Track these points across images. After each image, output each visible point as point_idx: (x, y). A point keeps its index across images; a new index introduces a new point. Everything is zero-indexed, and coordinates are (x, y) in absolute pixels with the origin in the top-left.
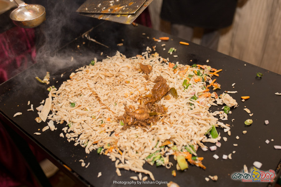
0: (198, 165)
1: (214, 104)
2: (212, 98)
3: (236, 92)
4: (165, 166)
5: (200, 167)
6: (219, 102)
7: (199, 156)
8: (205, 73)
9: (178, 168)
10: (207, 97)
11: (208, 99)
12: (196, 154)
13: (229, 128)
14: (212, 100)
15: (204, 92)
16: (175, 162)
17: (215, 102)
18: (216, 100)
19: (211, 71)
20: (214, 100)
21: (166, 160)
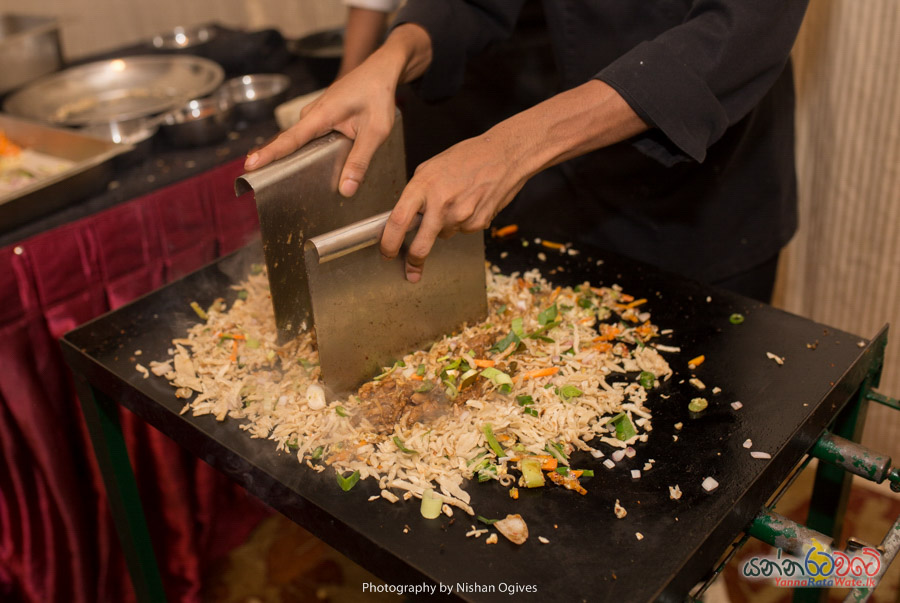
0: (569, 487)
1: (619, 369)
2: (616, 356)
3: (678, 349)
4: (499, 482)
5: (574, 491)
6: (630, 366)
7: (574, 467)
8: (604, 305)
9: (521, 483)
10: (602, 352)
11: (604, 357)
12: (566, 463)
13: (650, 417)
14: (613, 360)
15: (594, 341)
16: (518, 474)
17: (621, 365)
18: (624, 360)
19: (618, 302)
20: (617, 360)
21: (502, 470)
